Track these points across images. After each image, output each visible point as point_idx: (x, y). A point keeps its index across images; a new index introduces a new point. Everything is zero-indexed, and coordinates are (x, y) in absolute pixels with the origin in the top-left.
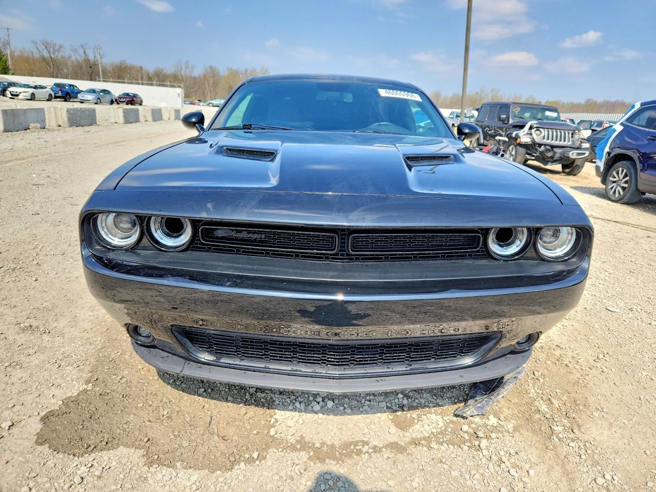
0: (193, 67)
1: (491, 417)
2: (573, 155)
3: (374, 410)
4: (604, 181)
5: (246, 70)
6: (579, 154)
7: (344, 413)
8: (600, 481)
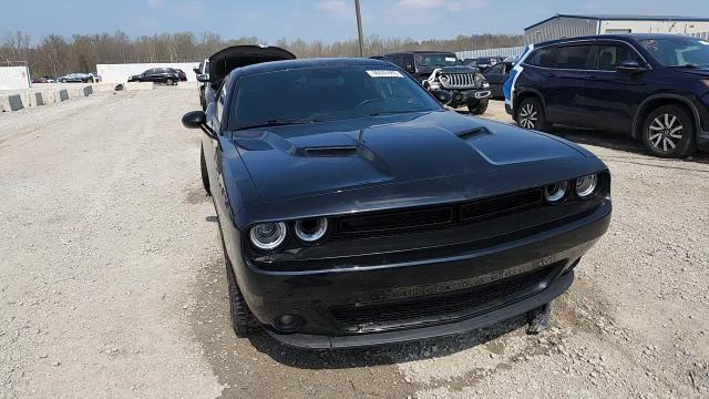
0: (28, 38)
1: (553, 328)
2: (478, 95)
3: (469, 345)
4: (515, 118)
5: (97, 37)
6: (482, 95)
7: (449, 353)
8: (648, 352)
